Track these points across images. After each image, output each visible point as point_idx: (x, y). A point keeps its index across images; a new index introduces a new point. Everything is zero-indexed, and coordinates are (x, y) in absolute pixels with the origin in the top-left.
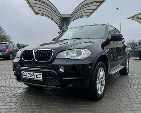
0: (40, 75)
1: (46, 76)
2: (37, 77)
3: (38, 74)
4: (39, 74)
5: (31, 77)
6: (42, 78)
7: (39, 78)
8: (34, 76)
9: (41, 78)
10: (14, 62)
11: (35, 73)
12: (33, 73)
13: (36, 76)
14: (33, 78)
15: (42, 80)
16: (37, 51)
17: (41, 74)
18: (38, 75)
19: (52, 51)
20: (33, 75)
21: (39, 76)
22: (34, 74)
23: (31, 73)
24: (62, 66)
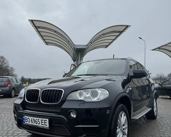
0: (45, 121)
2: (42, 124)
3: (43, 120)
4: (45, 120)
5: (35, 124)
6: (48, 126)
7: (45, 125)
8: (38, 123)
9: (47, 125)
10: (15, 104)
11: (40, 119)
12: (38, 118)
13: (42, 122)
14: (38, 125)
15: (48, 128)
16: (44, 91)
17: (48, 120)
19: (62, 91)
20: (37, 121)
21: (45, 122)
22: (38, 120)
23: (35, 118)
24: (74, 110)
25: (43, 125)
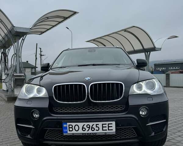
0: (110, 125)
1: (120, 125)
2: (103, 130)
3: (106, 124)
4: (108, 124)
5: (90, 131)
6: (114, 130)
7: (109, 130)
8: (97, 129)
9: (112, 130)
11: (100, 124)
12: (95, 123)
13: (103, 127)
14: (95, 131)
15: (115, 133)
18: (107, 126)
20: (94, 126)
21: (109, 127)
22: (96, 125)
23: (91, 124)
25: (106, 130)
